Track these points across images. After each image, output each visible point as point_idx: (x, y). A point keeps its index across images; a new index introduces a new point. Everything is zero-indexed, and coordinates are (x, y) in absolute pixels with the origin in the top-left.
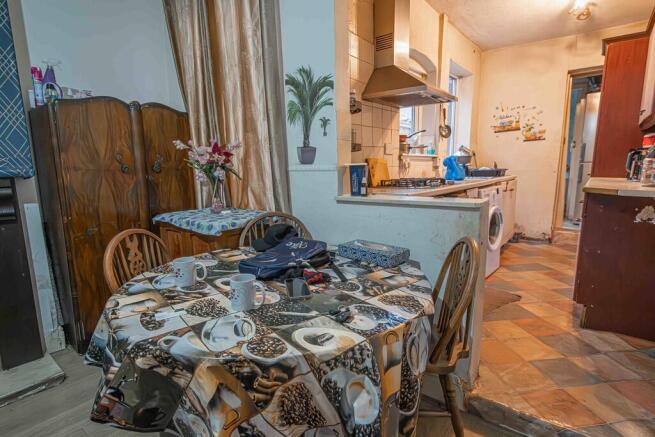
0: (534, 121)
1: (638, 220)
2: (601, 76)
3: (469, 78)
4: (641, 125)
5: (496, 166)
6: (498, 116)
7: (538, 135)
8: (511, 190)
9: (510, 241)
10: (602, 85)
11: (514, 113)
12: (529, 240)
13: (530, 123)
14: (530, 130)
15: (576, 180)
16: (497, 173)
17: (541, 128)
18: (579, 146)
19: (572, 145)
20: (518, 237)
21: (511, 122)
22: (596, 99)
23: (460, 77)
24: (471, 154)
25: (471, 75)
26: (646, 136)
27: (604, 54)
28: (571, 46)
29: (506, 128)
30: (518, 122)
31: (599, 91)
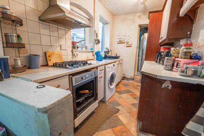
0: (129, 41)
1: (163, 86)
2: (148, 28)
3: (108, 24)
4: (160, 43)
5: (116, 55)
6: (118, 38)
7: (130, 45)
8: (121, 64)
9: (122, 80)
10: (148, 31)
11: (123, 37)
12: (128, 79)
13: (128, 41)
14: (128, 43)
15: (141, 60)
16: (117, 57)
17: (131, 43)
18: (142, 49)
19: (140, 49)
20: (124, 78)
21: (122, 40)
22: (146, 35)
23: (106, 24)
24: (110, 50)
25: (109, 23)
26: (162, 47)
27: (149, 19)
28: (139, 17)
29: (121, 42)
30: (124, 40)
31: (147, 33)
